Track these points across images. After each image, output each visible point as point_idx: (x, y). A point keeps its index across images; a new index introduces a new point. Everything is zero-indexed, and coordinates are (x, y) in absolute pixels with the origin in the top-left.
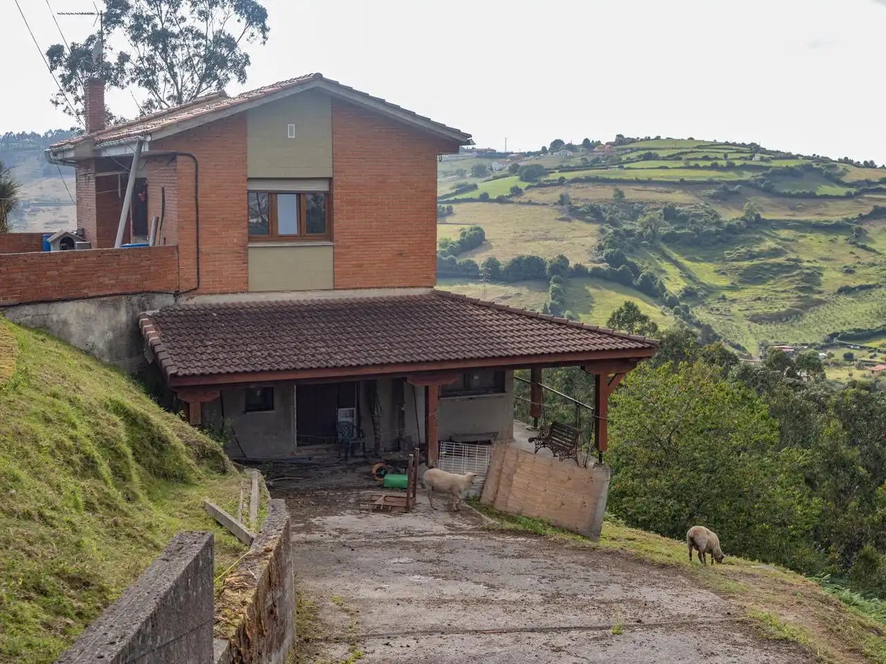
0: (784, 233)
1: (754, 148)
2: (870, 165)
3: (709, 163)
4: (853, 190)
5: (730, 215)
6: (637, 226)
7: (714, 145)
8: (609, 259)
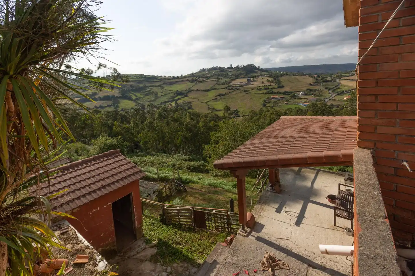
0: (150, 88)
1: (143, 75)
3: (136, 78)
4: (160, 80)
5: (141, 85)
6: (125, 89)
8: (122, 94)
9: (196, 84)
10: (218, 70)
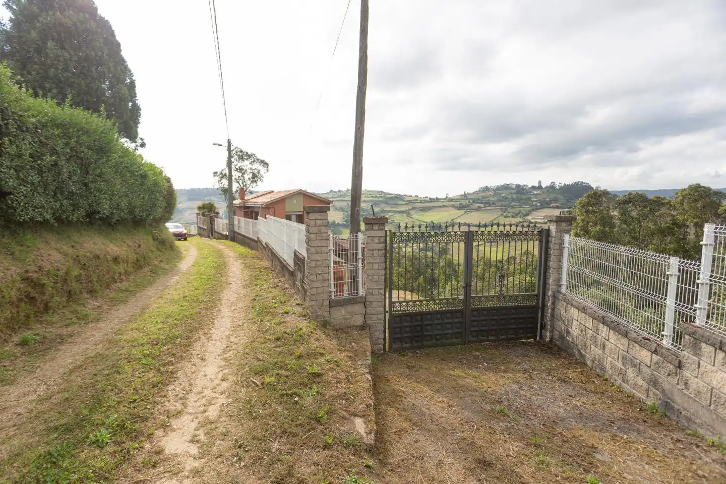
0: (390, 214)
1: (382, 192)
2: (411, 196)
3: (371, 196)
4: (407, 203)
7: (372, 191)
8: (346, 221)
9: (465, 213)
10: (513, 189)
